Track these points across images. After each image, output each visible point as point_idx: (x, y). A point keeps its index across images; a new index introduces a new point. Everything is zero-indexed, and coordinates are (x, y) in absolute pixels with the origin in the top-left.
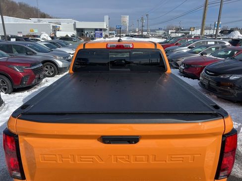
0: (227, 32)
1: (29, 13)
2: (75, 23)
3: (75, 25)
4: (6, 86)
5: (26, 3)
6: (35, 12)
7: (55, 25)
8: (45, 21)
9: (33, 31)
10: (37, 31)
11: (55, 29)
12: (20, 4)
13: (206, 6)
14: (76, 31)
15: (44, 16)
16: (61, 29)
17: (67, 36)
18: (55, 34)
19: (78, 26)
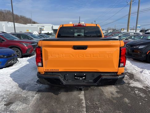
0: (145, 31)
1: (26, 21)
2: (53, 26)
3: (52, 27)
4: (18, 54)
5: (24, 16)
6: (29, 21)
7: (41, 27)
8: (35, 25)
9: (28, 31)
10: (31, 31)
11: (41, 30)
12: (21, 16)
13: (129, 15)
14: (53, 31)
15: (34, 23)
16: (44, 30)
17: (48, 32)
18: (41, 32)
19: (54, 28)
